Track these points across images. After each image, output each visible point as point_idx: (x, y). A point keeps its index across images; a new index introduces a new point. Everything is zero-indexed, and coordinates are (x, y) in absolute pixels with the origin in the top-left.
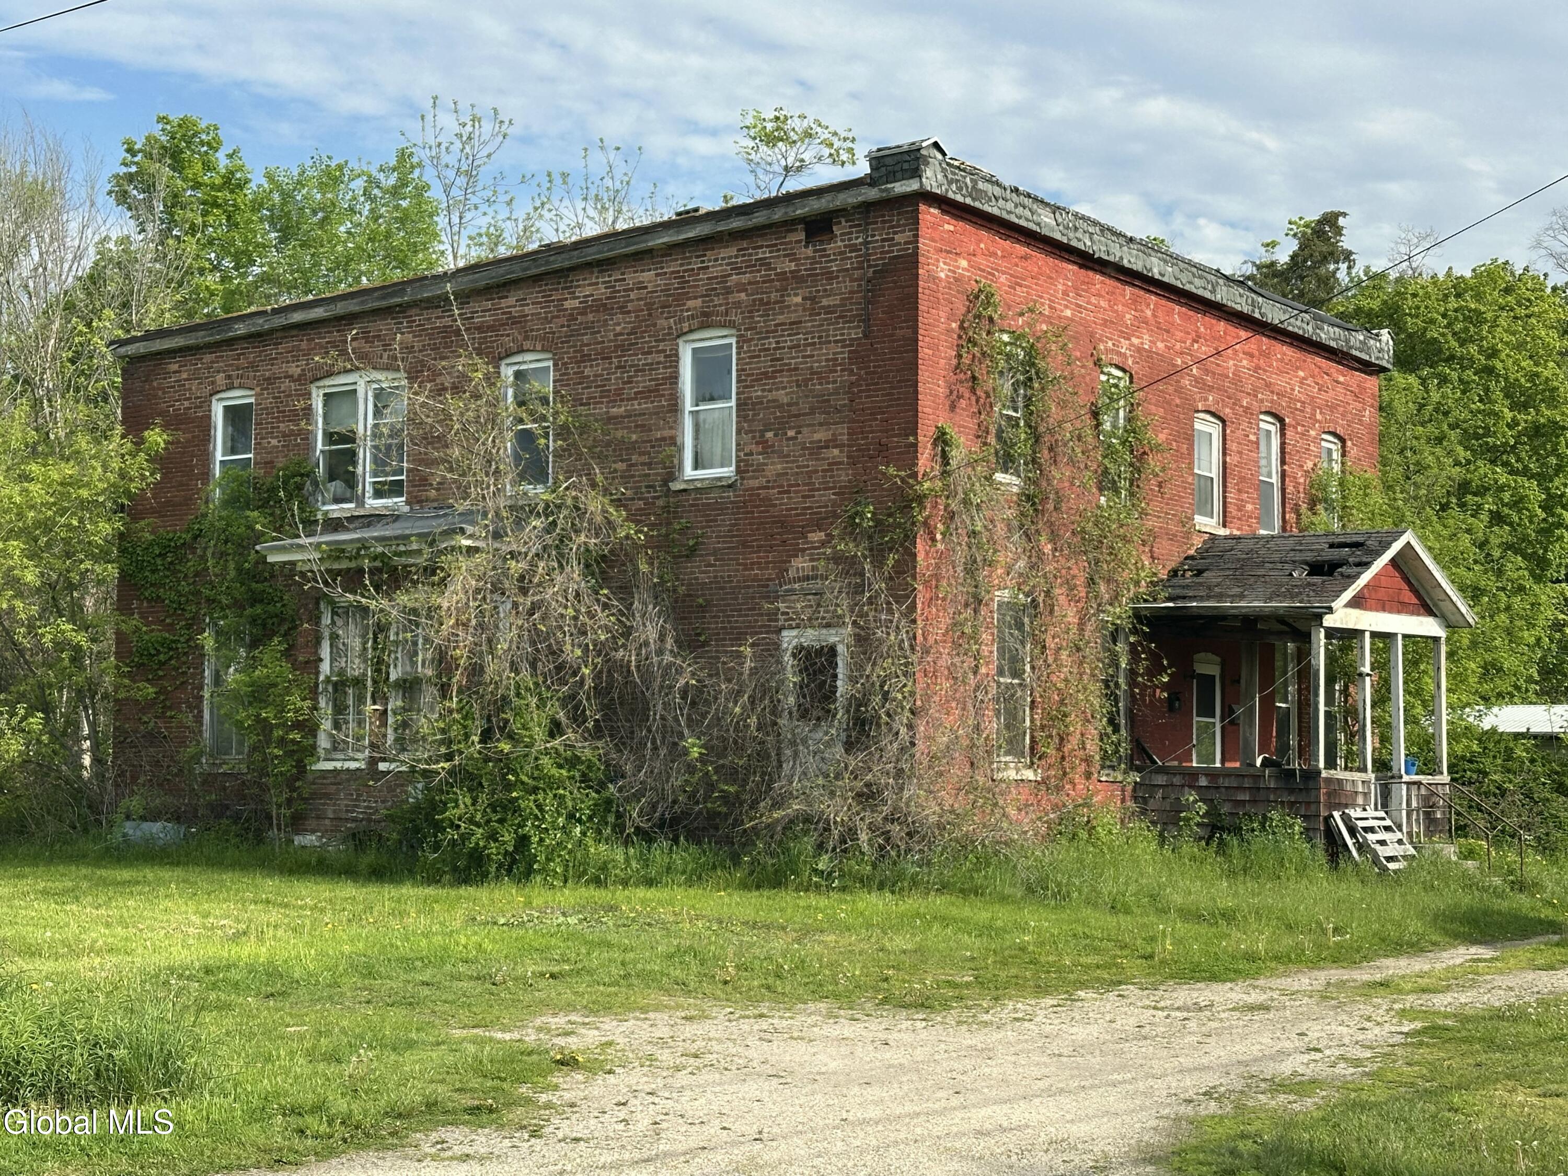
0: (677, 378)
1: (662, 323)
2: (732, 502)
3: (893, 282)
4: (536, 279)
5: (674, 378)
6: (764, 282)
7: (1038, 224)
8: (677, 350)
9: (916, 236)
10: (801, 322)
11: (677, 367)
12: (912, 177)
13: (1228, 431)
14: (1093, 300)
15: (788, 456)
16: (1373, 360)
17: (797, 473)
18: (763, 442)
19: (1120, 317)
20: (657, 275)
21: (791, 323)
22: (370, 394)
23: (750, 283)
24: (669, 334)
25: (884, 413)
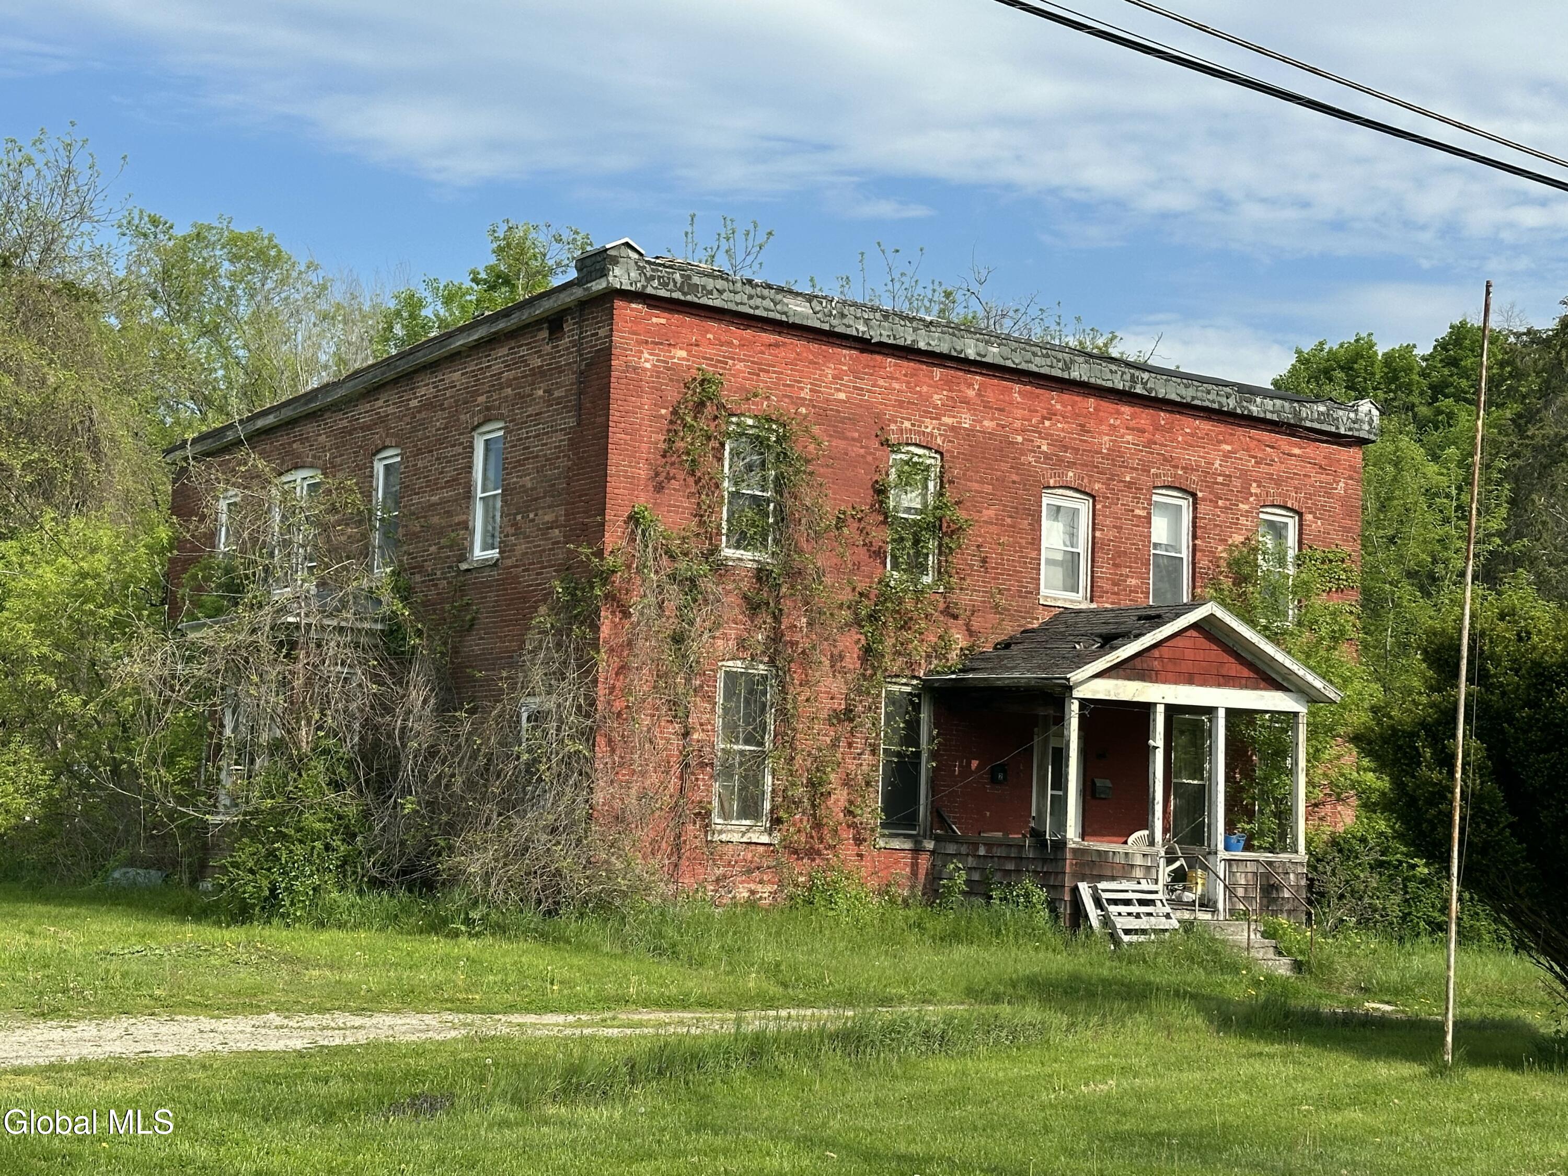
0: (471, 467)
1: (462, 417)
2: (498, 580)
3: (597, 374)
4: (395, 381)
5: (469, 467)
6: (523, 377)
7: (785, 313)
8: (472, 442)
9: (611, 330)
10: (541, 413)
11: (471, 457)
12: (601, 277)
13: (1098, 507)
14: (881, 382)
15: (528, 537)
16: (1342, 431)
17: (534, 553)
18: (515, 525)
19: (927, 398)
20: (463, 374)
21: (537, 414)
22: (305, 487)
23: (515, 379)
24: (466, 428)
25: (586, 495)
